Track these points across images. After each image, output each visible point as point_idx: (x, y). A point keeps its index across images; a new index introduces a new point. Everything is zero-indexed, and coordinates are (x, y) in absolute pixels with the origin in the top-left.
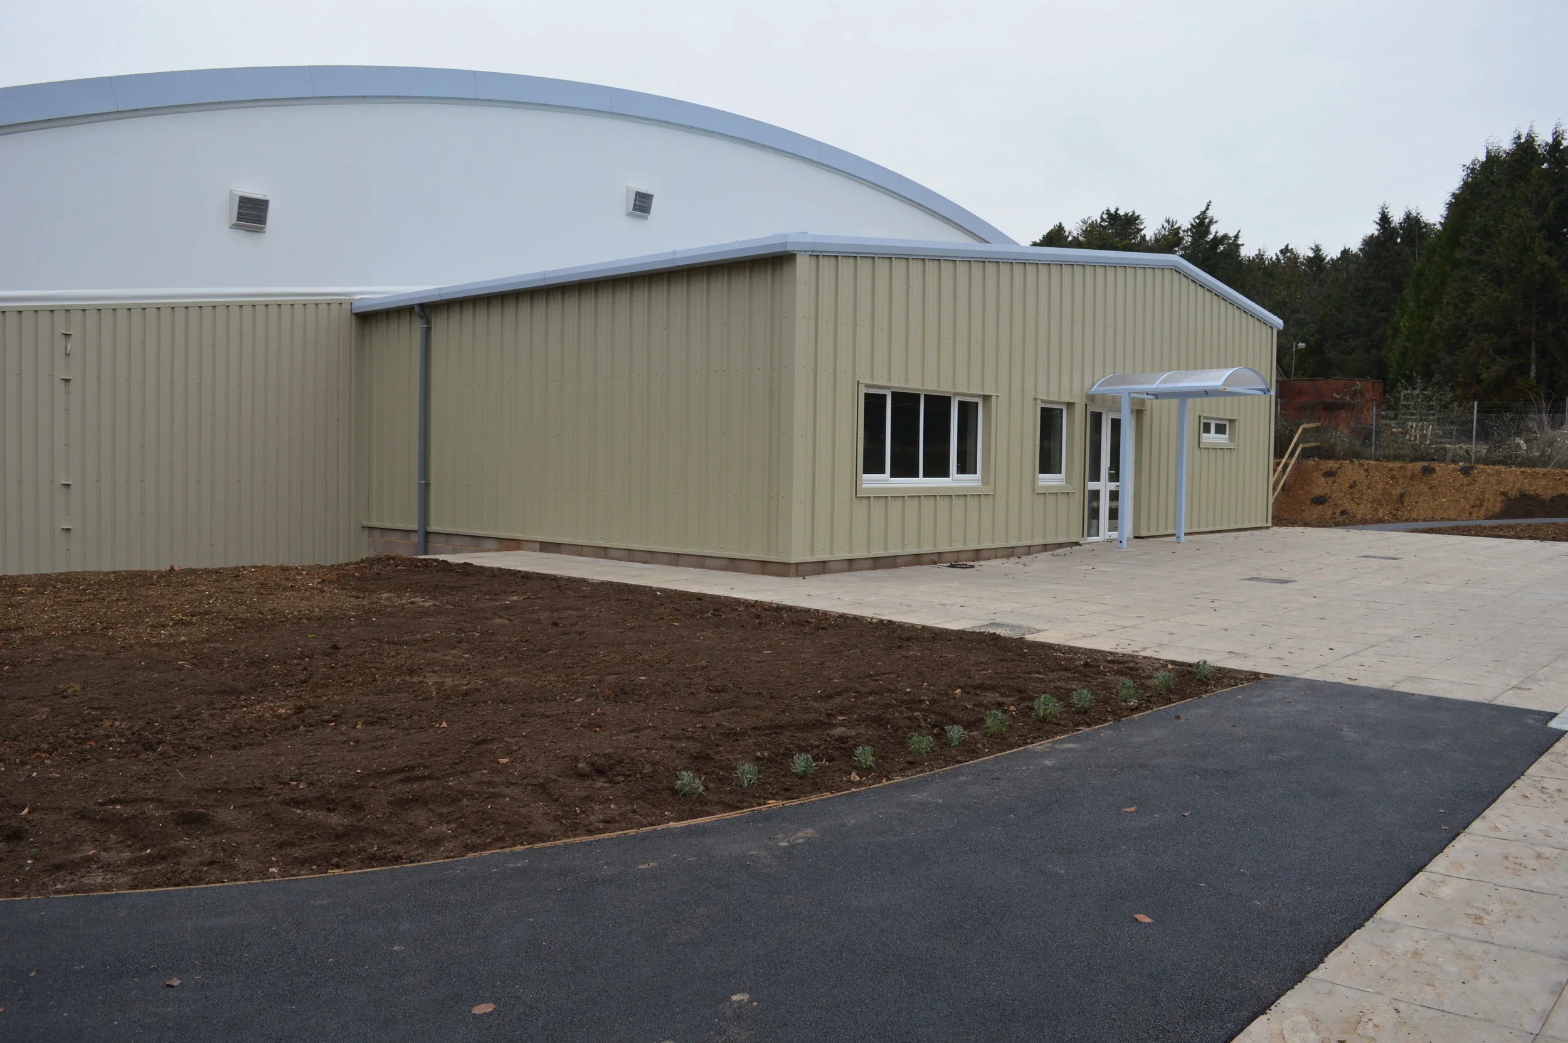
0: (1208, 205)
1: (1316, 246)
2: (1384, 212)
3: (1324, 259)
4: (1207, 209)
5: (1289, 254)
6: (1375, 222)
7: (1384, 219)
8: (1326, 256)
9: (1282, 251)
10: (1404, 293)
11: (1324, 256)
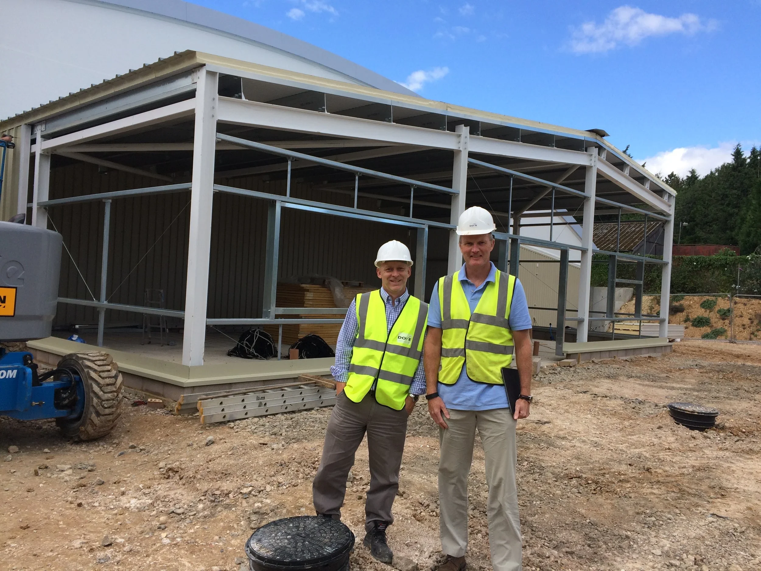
0: (628, 147)
1: (693, 170)
2: (738, 148)
3: (698, 177)
4: (627, 149)
5: (673, 178)
6: (732, 154)
7: (738, 154)
8: (699, 176)
9: (669, 176)
10: (749, 196)
11: (697, 176)
